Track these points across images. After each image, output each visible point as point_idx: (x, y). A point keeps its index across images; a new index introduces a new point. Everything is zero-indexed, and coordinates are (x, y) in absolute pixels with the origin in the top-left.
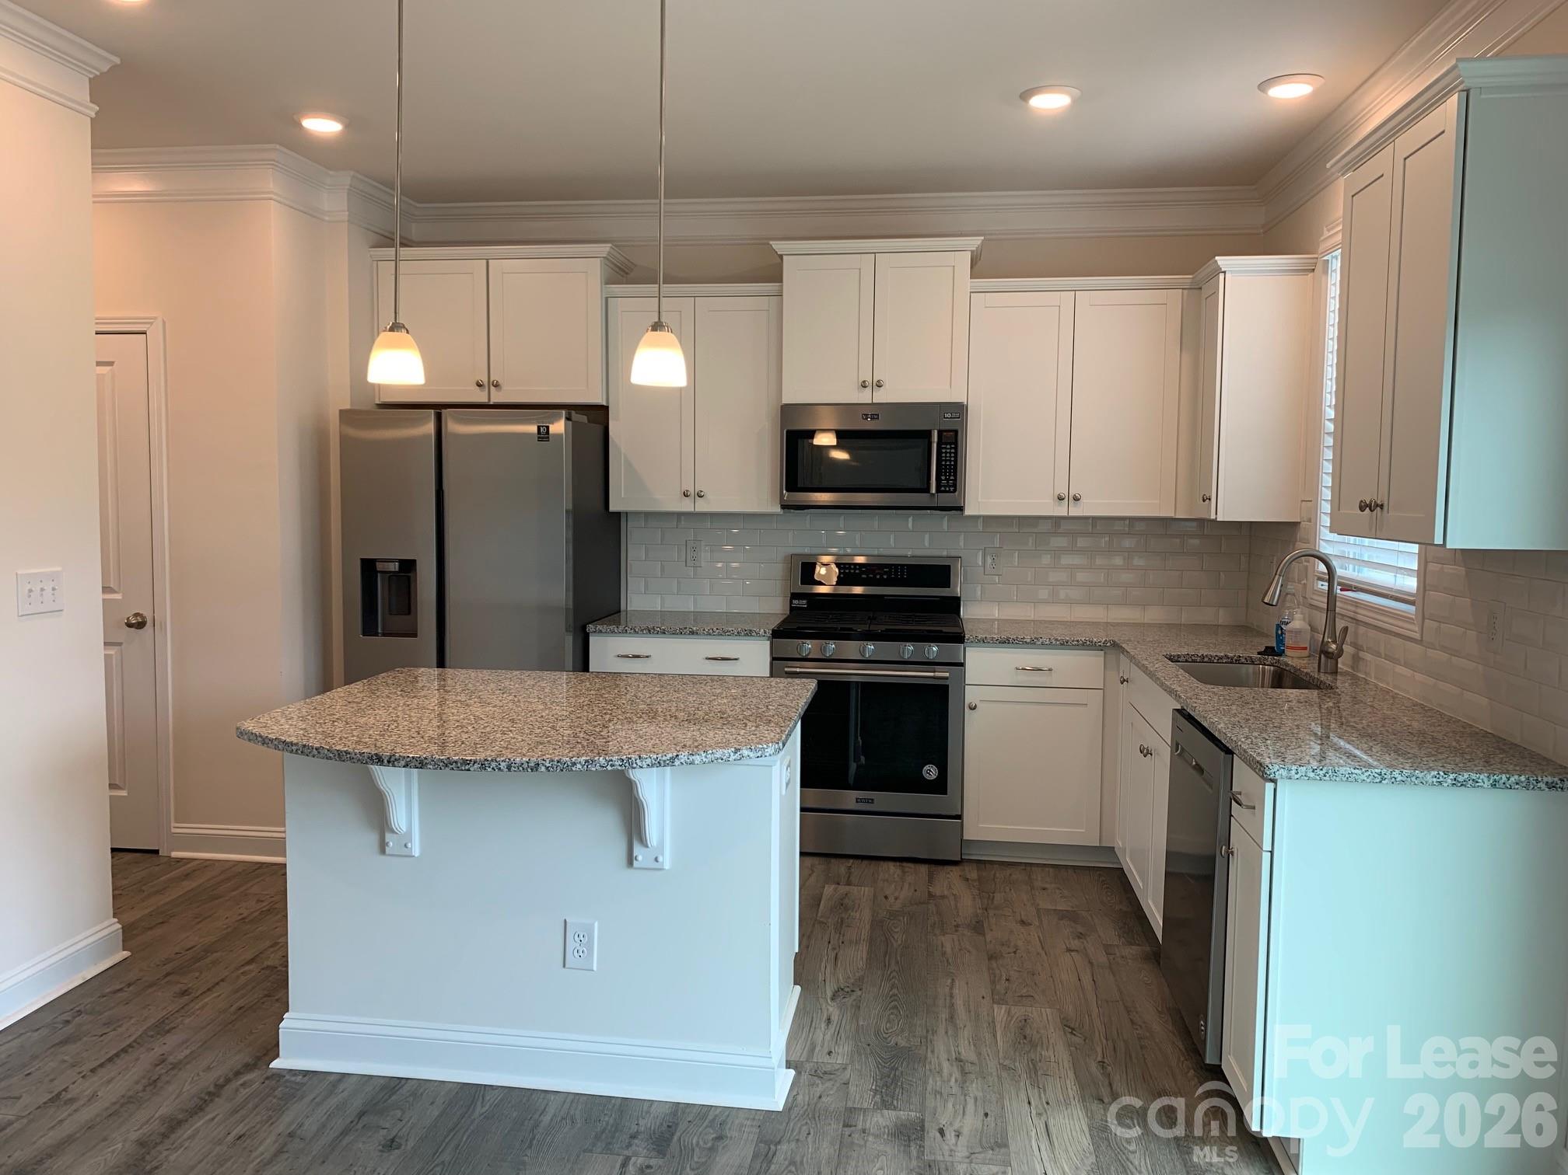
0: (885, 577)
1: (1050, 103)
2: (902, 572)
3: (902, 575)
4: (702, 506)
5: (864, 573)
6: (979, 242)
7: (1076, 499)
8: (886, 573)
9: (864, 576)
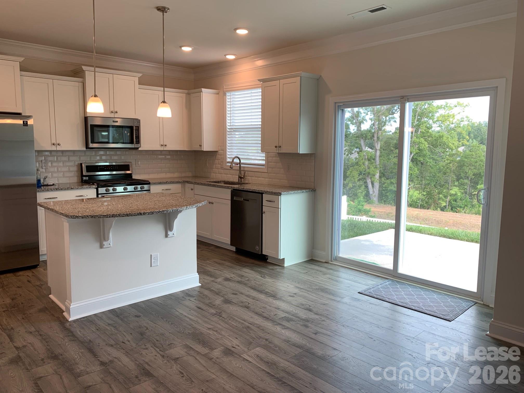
0: (112, 169)
1: (187, 49)
2: (116, 167)
3: (116, 168)
4: (59, 148)
5: (105, 168)
6: (141, 75)
7: (165, 145)
8: (111, 167)
9: (105, 169)
